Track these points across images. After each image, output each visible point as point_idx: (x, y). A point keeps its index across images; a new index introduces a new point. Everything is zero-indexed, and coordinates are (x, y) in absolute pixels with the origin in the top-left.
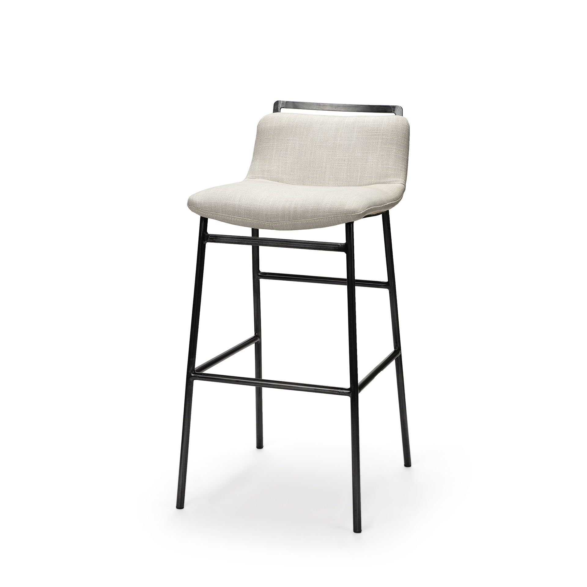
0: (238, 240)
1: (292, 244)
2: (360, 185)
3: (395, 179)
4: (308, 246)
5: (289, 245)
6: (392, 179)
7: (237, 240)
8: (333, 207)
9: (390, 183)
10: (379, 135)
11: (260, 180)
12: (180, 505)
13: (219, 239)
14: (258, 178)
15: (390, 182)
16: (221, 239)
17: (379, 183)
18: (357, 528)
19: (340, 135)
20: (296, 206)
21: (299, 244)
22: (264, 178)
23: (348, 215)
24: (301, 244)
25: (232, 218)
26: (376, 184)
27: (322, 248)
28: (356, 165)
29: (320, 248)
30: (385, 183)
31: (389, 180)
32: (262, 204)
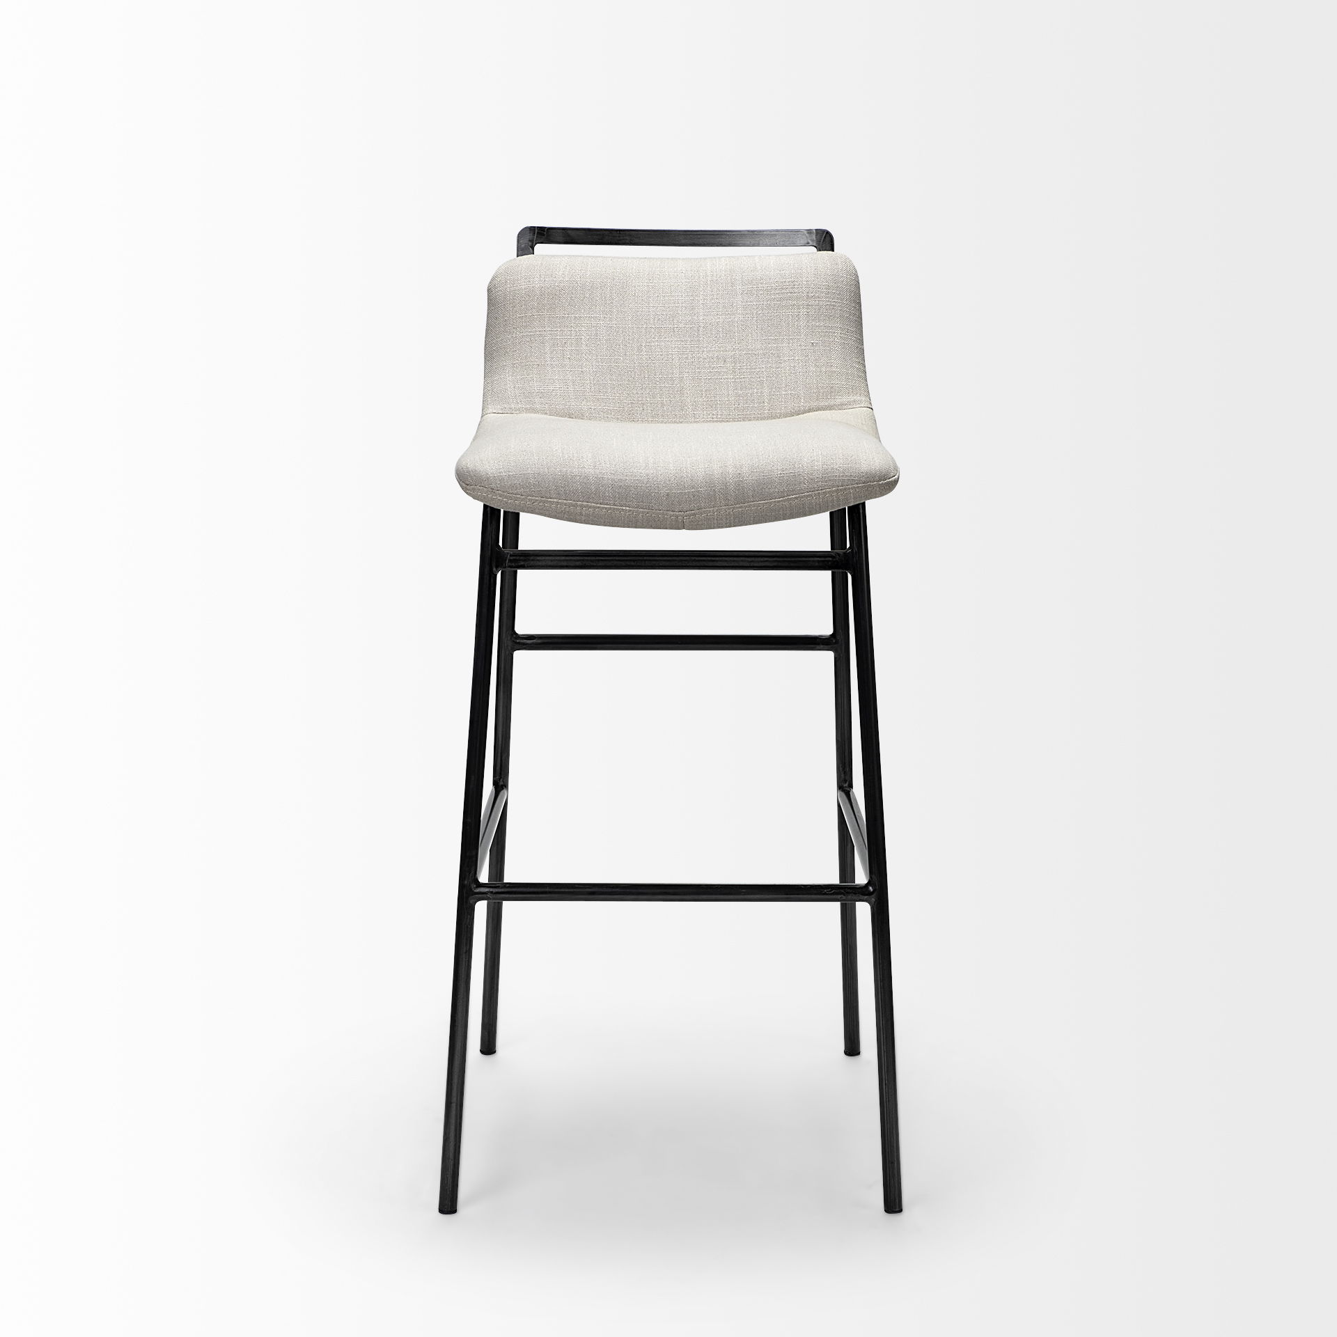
0: (583, 560)
1: (717, 561)
2: (772, 417)
3: (852, 398)
4: (758, 562)
5: (711, 564)
6: (845, 399)
7: (578, 561)
8: (832, 469)
9: (841, 407)
10: (798, 298)
11: (524, 415)
12: (448, 1204)
13: (532, 560)
14: (520, 411)
15: (842, 404)
16: (538, 560)
17: (818, 409)
18: (893, 1203)
19: (701, 302)
20: (739, 472)
21: (735, 559)
22: (534, 411)
23: (872, 484)
24: (742, 559)
25: (582, 506)
26: (810, 411)
27: (792, 565)
28: (755, 369)
29: (787, 564)
30: (830, 409)
31: (838, 401)
32: (652, 472)
